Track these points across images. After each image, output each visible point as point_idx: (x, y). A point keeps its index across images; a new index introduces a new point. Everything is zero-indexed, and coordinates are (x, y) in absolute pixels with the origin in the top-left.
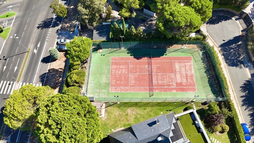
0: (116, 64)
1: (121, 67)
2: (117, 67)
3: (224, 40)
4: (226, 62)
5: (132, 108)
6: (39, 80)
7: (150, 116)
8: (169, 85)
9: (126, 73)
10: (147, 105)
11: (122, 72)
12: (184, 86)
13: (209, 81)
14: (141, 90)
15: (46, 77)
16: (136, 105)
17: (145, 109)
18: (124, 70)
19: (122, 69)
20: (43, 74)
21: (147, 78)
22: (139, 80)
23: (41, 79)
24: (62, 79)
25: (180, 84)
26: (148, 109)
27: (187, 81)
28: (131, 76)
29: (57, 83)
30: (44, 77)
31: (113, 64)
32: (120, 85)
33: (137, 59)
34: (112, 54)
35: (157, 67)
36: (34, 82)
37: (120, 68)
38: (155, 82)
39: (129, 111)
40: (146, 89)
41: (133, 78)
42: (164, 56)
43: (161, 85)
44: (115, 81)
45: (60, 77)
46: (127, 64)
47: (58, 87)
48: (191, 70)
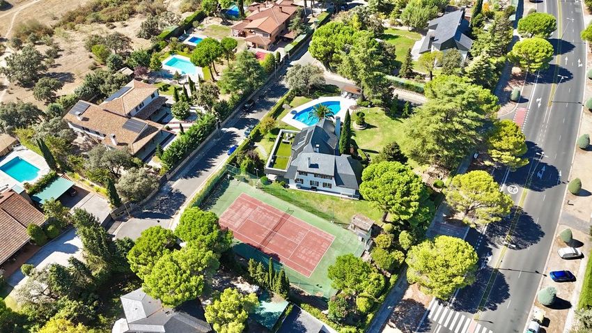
0: (308, 265)
1: (304, 258)
2: (309, 260)
3: (159, 221)
4: (184, 201)
5: (321, 210)
6: (431, 324)
7: (306, 196)
8: (265, 211)
9: (302, 248)
10: (302, 206)
11: (307, 251)
12: (249, 203)
13: (220, 195)
14: (299, 222)
15: (420, 325)
16: (313, 211)
17: (307, 203)
18: (304, 252)
19: (304, 255)
20: (423, 331)
21: (282, 229)
22: (292, 233)
23: (428, 325)
24: (394, 309)
25: (251, 206)
26: (304, 202)
27: (242, 206)
28: (298, 241)
29: (403, 305)
30: (422, 326)
31: (311, 268)
32: (320, 238)
33: (277, 255)
34: (305, 281)
35: (261, 235)
36: (440, 326)
37: (307, 257)
38: (276, 221)
39: (325, 210)
40: (293, 219)
41: (299, 237)
42: (241, 242)
43: (274, 215)
44: (323, 246)
45: (397, 314)
46: (294, 257)
47: (404, 300)
48: (227, 213)
